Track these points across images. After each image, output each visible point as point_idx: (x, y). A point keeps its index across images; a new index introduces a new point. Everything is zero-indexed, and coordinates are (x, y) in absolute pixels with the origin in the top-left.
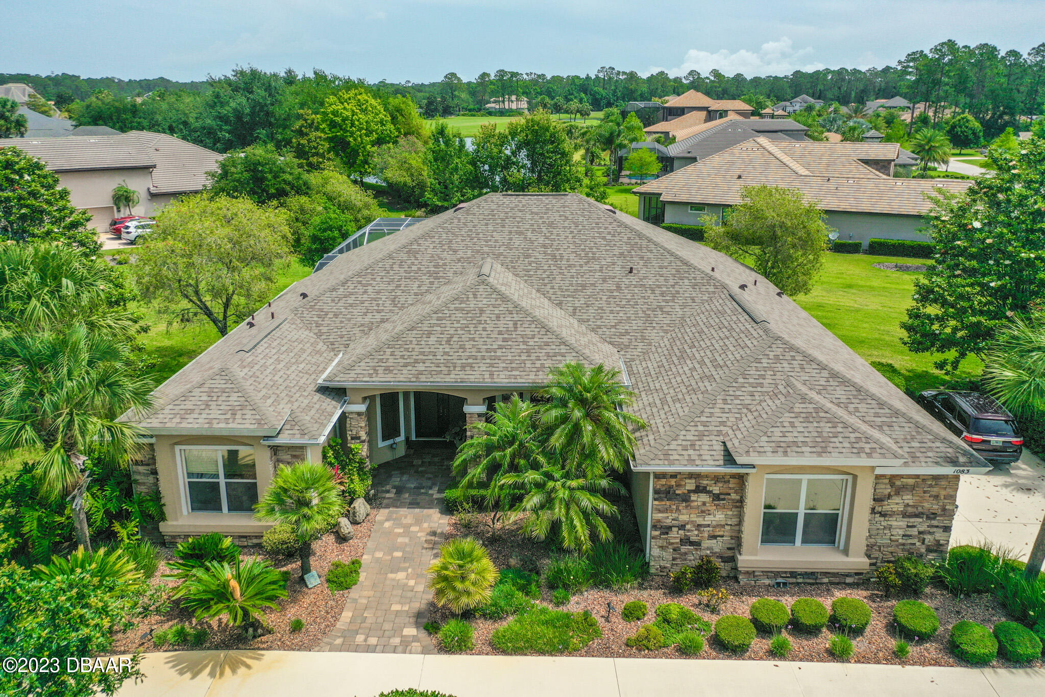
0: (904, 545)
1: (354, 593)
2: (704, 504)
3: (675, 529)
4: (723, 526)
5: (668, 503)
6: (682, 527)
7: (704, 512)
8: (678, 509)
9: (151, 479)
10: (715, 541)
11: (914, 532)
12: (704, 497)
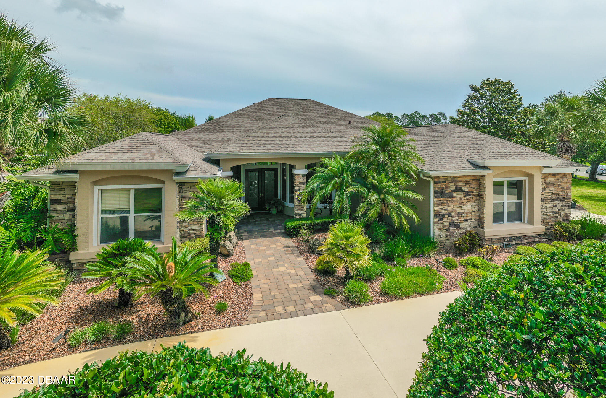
0: (553, 217)
1: (254, 282)
2: (461, 199)
3: (446, 216)
4: (470, 213)
5: (442, 199)
6: (450, 214)
7: (461, 204)
8: (447, 203)
9: (67, 216)
10: (467, 223)
11: (556, 209)
12: (460, 195)
